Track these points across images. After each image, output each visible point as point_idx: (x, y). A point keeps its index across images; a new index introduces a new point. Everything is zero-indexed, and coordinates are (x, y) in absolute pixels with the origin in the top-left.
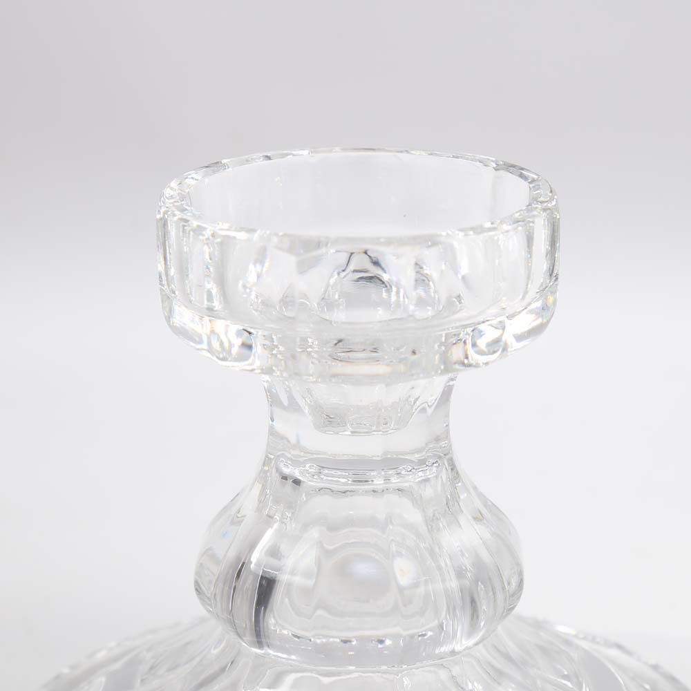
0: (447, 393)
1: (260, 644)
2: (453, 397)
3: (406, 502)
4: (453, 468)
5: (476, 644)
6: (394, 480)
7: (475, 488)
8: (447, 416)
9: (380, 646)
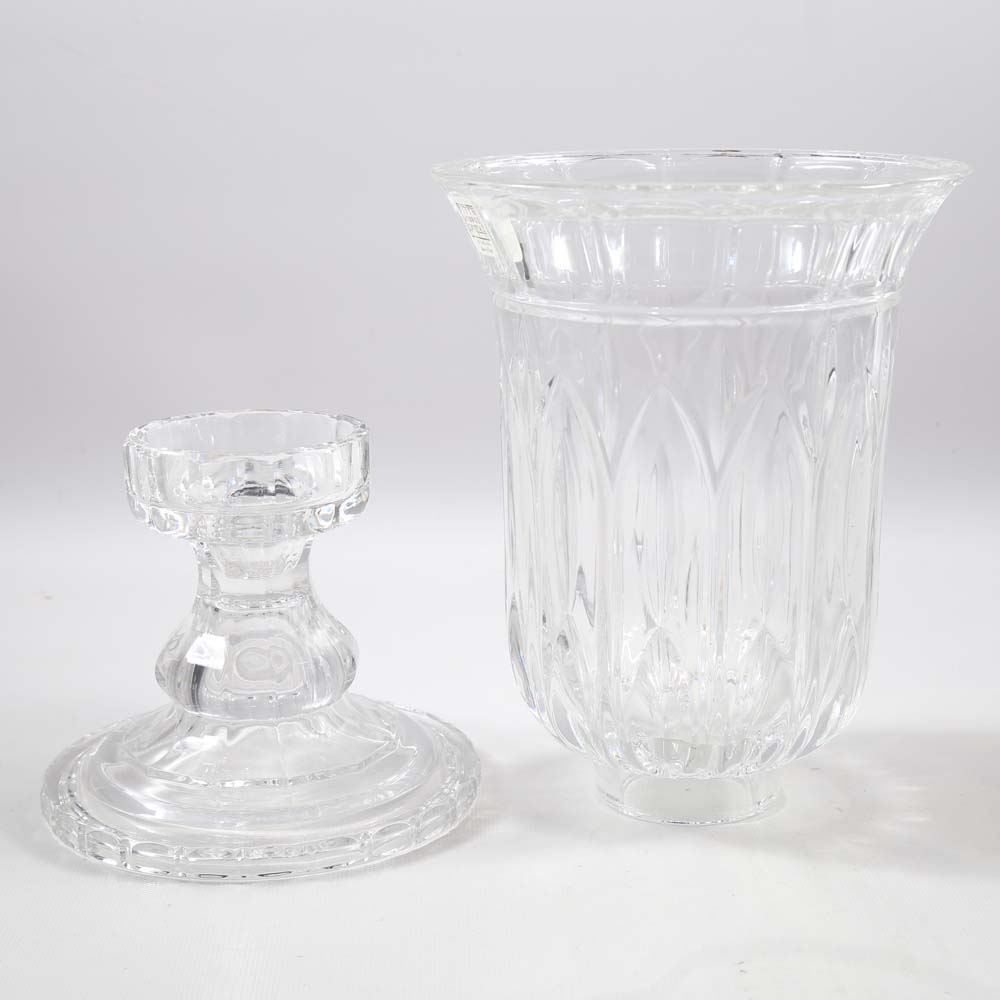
0: (306, 553)
1: (196, 709)
2: (311, 556)
3: (284, 622)
4: (312, 600)
5: (328, 705)
6: (275, 606)
7: (327, 612)
8: (307, 569)
9: (270, 701)
